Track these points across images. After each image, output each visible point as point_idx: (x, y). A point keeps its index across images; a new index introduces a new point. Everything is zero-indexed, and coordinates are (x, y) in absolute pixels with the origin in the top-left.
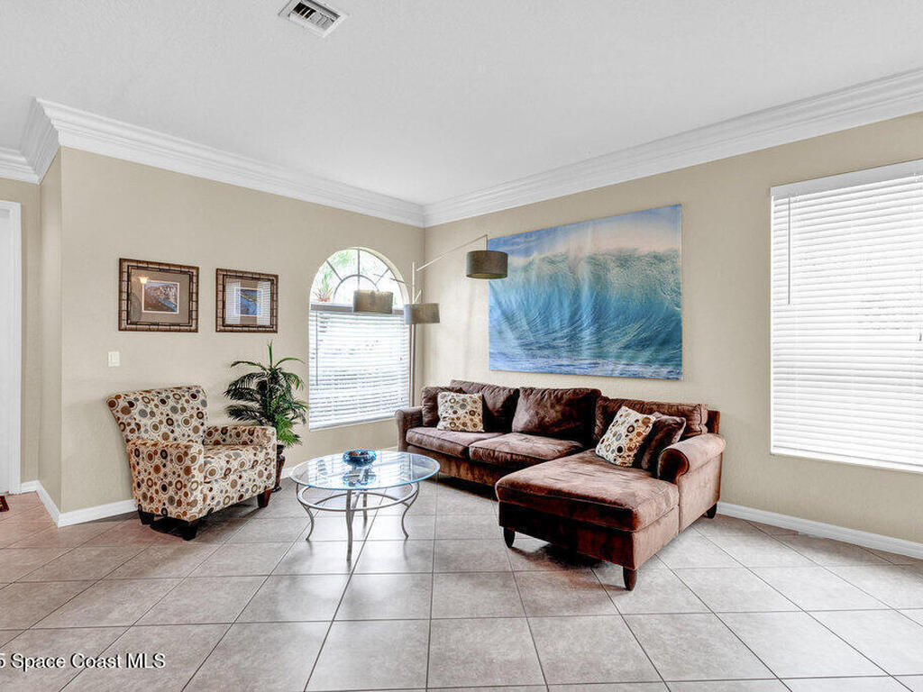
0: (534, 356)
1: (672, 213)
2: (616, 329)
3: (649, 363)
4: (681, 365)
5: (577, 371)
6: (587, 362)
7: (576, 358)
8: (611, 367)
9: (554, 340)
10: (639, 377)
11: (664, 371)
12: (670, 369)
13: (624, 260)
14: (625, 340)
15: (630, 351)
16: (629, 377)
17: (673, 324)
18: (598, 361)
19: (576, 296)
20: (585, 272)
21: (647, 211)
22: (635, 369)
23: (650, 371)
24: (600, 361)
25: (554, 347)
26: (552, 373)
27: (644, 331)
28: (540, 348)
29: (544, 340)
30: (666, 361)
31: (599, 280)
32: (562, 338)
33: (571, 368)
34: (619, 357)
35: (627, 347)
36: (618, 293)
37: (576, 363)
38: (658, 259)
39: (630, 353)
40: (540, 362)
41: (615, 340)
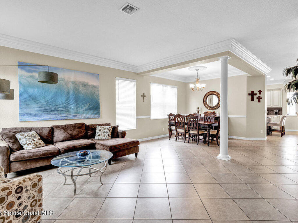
0: (48, 114)
1: (97, 76)
2: (82, 105)
3: (92, 114)
4: (100, 114)
5: (69, 118)
6: (73, 115)
7: (68, 114)
8: (81, 116)
9: (59, 108)
10: (89, 118)
11: (96, 116)
12: (97, 115)
13: (85, 85)
14: (85, 108)
15: (87, 111)
16: (87, 119)
17: (98, 104)
18: (76, 114)
19: (68, 93)
20: (71, 86)
21: (91, 73)
22: (88, 116)
23: (92, 116)
24: (77, 115)
25: (58, 111)
26: (58, 120)
27: (91, 105)
28: (51, 111)
29: (53, 108)
30: (96, 114)
31: (76, 90)
32: (62, 107)
33: (66, 117)
34: (83, 113)
35: (86, 110)
36: (82, 95)
37: (68, 115)
38: (94, 87)
39: (87, 112)
40: (51, 116)
41: (82, 108)
